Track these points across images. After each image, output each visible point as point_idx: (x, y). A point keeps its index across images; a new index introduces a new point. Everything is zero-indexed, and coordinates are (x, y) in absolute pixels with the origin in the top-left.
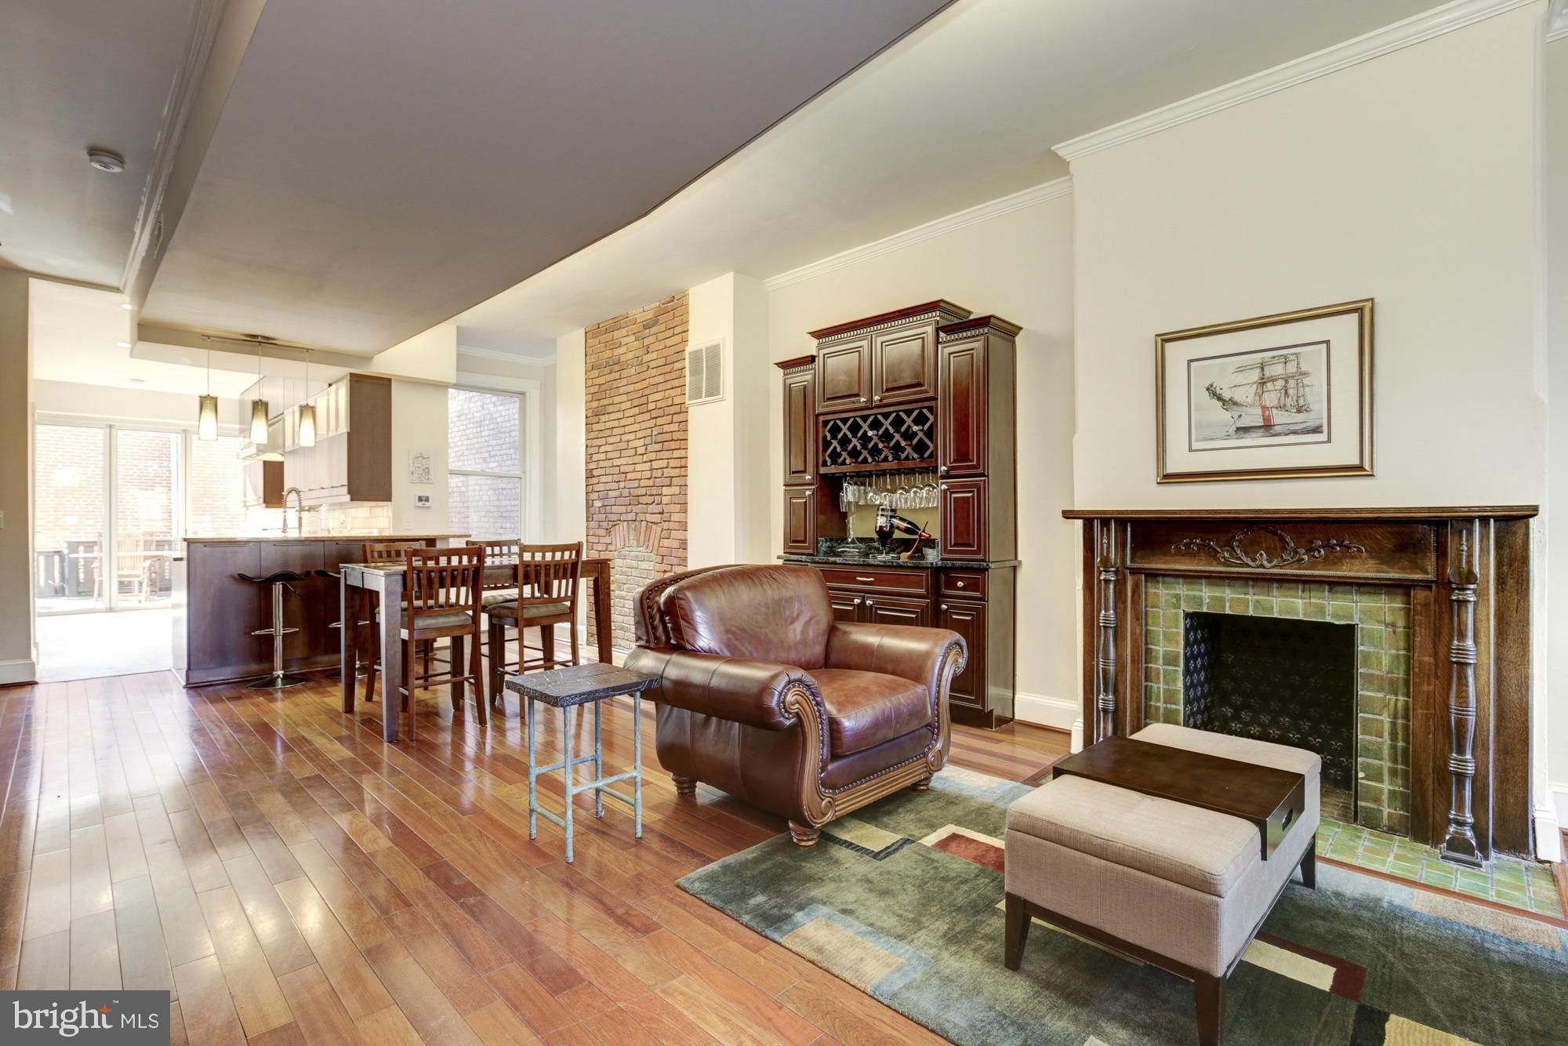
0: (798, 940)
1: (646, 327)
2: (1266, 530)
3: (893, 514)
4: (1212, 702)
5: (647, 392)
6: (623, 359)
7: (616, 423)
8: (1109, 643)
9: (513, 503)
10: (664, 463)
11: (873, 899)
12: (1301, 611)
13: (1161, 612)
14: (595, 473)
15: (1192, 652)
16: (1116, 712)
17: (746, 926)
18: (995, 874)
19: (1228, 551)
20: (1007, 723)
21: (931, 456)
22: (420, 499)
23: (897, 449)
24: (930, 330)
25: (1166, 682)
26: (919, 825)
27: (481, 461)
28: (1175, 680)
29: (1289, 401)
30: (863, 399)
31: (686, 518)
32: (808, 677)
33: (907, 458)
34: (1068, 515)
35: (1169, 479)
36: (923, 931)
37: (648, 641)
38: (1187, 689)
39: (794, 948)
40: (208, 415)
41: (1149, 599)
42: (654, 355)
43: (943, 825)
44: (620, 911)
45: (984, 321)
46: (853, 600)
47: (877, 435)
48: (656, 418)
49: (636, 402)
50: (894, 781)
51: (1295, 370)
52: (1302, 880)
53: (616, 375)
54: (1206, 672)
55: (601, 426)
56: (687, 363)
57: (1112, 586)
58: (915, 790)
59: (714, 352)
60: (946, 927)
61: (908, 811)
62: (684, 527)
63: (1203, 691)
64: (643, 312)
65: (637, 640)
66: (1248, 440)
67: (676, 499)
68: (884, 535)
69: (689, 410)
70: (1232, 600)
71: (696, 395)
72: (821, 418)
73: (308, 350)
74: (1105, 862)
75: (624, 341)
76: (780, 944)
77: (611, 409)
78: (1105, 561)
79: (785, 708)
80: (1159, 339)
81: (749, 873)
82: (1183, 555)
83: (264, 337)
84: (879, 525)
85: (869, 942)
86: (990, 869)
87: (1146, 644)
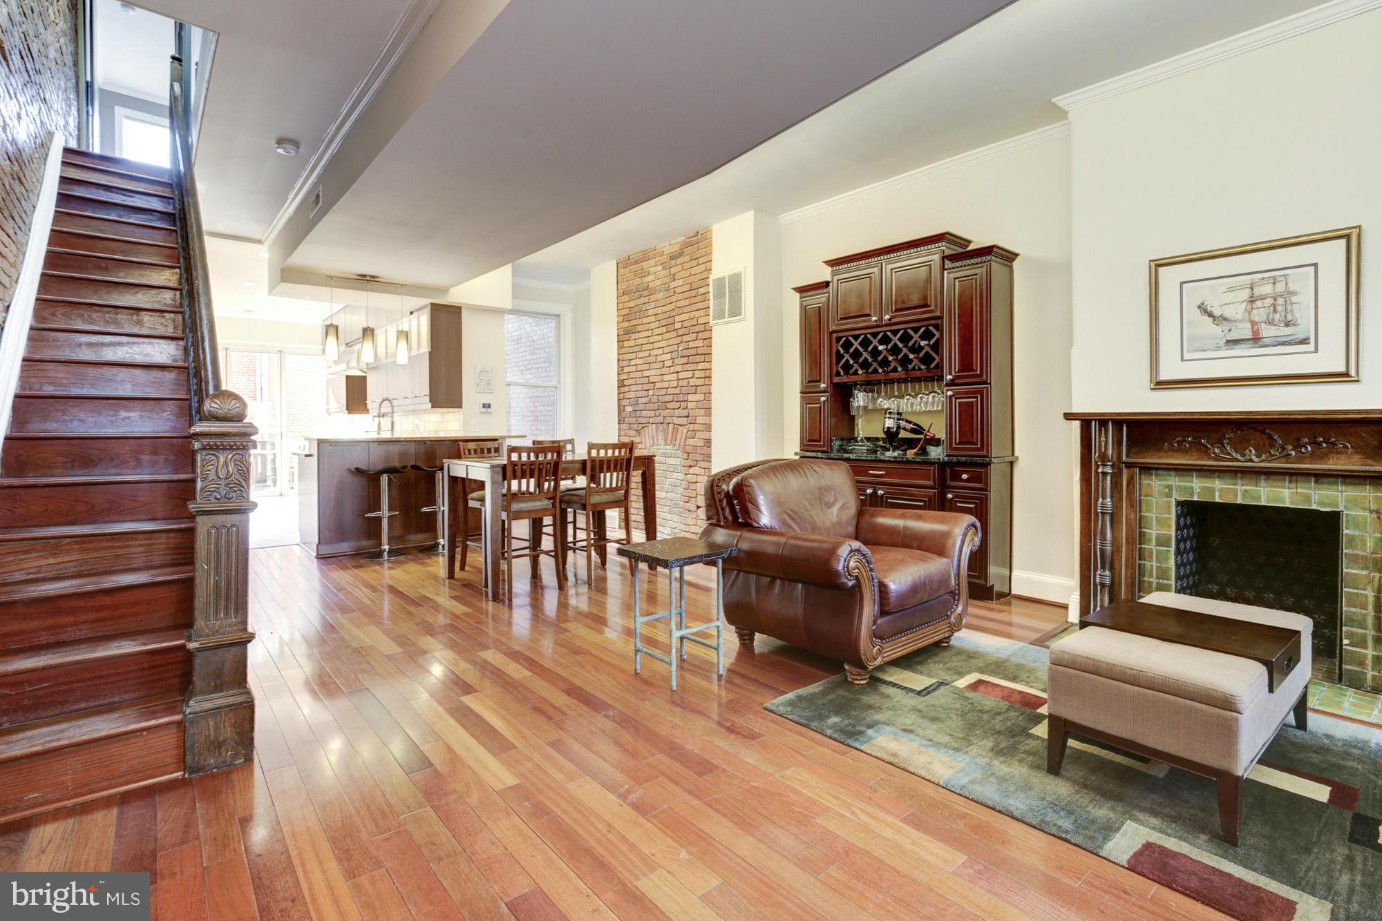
0: (875, 748)
1: (672, 258)
2: (1255, 429)
3: (899, 417)
4: (1200, 580)
5: (673, 313)
6: (651, 285)
7: (645, 341)
8: (1106, 527)
9: (547, 408)
10: (689, 374)
11: (926, 723)
12: (1287, 500)
13: (1154, 500)
14: (626, 383)
15: (1182, 535)
16: (1112, 586)
17: (830, 738)
18: (1023, 710)
19: (1218, 447)
20: (1005, 596)
21: (937, 367)
22: (484, 406)
23: (905, 361)
24: (937, 257)
25: (1158, 561)
26: (948, 672)
27: (518, 373)
28: (1167, 559)
29: (1277, 316)
30: (874, 318)
31: (710, 421)
32: (864, 548)
33: (914, 369)
34: (1069, 417)
35: (1161, 385)
36: (973, 747)
37: (718, 520)
38: (1178, 567)
39: (874, 754)
40: (331, 339)
41: (1143, 489)
42: (681, 282)
43: (969, 673)
44: (728, 724)
45: (987, 251)
46: (865, 490)
47: (886, 349)
48: (682, 335)
49: (664, 322)
50: (926, 636)
51: (1283, 289)
52: (1294, 724)
53: (646, 300)
54: (1194, 553)
55: (632, 343)
56: (711, 289)
57: (1109, 478)
58: (939, 647)
59: (736, 280)
60: (991, 744)
61: (936, 662)
62: (708, 428)
63: (1191, 569)
64: (669, 247)
65: (708, 520)
66: (1237, 351)
67: (700, 405)
68: (891, 436)
69: (713, 329)
70: (1221, 489)
71: (720, 315)
72: (835, 335)
73: (402, 285)
74: (1138, 688)
75: (652, 270)
76: (861, 751)
77: (640, 328)
78: (1104, 457)
79: (848, 571)
80: (1153, 264)
81: (820, 702)
82: (1175, 452)
83: (371, 276)
84: (887, 425)
85: (932, 752)
86: (1018, 706)
87: (1140, 528)
